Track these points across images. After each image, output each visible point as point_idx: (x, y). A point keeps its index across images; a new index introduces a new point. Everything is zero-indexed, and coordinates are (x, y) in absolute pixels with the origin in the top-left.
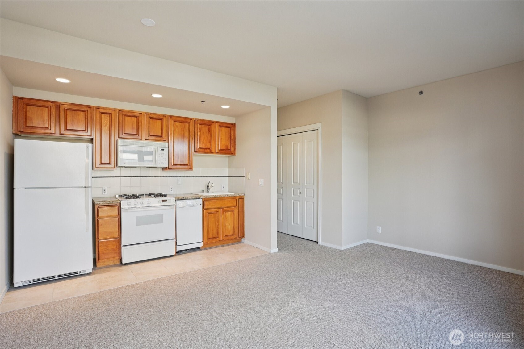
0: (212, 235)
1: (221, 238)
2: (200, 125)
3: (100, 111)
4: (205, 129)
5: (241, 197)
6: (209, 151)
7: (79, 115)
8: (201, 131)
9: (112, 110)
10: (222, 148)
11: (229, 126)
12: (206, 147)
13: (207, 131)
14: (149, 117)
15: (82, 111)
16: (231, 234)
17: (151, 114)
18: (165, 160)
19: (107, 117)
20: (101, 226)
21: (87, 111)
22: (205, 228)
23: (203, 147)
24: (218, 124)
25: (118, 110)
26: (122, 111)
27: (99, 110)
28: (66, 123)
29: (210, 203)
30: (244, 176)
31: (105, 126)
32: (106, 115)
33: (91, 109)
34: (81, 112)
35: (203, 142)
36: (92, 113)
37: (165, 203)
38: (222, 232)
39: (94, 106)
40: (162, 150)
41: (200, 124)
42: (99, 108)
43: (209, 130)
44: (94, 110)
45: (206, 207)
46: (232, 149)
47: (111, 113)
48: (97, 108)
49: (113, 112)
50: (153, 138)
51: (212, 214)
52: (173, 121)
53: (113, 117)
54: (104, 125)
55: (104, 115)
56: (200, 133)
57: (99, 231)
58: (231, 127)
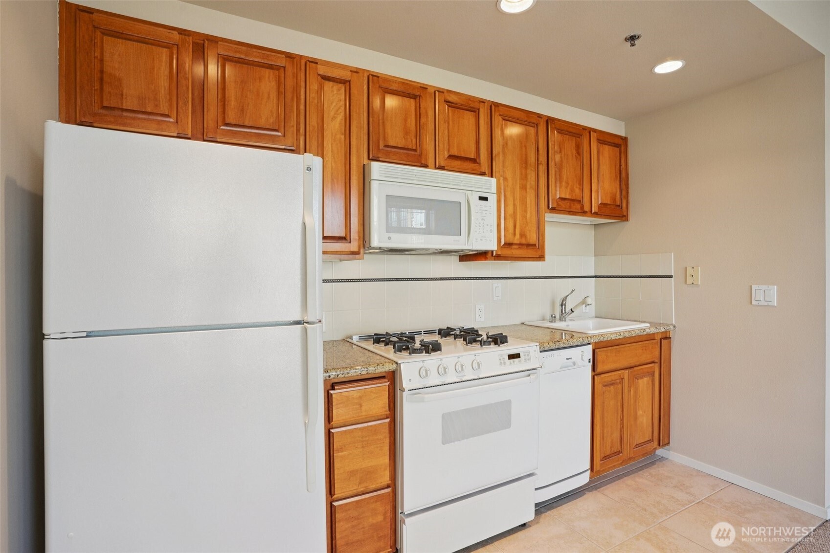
0: (611, 447)
1: (627, 452)
2: (560, 135)
3: (321, 73)
4: (570, 146)
5: (664, 336)
6: (578, 206)
7: (260, 79)
8: (563, 153)
9: (351, 71)
10: (604, 202)
11: (617, 141)
12: (574, 198)
13: (574, 152)
14: (446, 101)
15: (271, 67)
16: (647, 439)
17: (449, 91)
18: (491, 231)
19: (339, 90)
20: (340, 454)
21: (282, 70)
22: (597, 429)
23: (568, 197)
24: (595, 134)
25: (366, 75)
26: (378, 77)
27: (317, 69)
28: (224, 105)
29: (609, 354)
30: (671, 277)
31: (334, 118)
32: (335, 84)
33: (293, 62)
34: (268, 71)
35: (568, 183)
36: (296, 76)
37: (516, 364)
38: (630, 435)
39: (301, 56)
40: (481, 198)
41: (560, 131)
42: (317, 63)
43: (578, 147)
44: (303, 68)
45: (599, 369)
46: (624, 205)
47: (349, 81)
48: (310, 62)
49: (355, 78)
50: (457, 163)
51: (612, 388)
52: (501, 119)
53: (354, 91)
54: (332, 113)
55: (331, 83)
56: (561, 157)
57: (336, 472)
58: (620, 145)
